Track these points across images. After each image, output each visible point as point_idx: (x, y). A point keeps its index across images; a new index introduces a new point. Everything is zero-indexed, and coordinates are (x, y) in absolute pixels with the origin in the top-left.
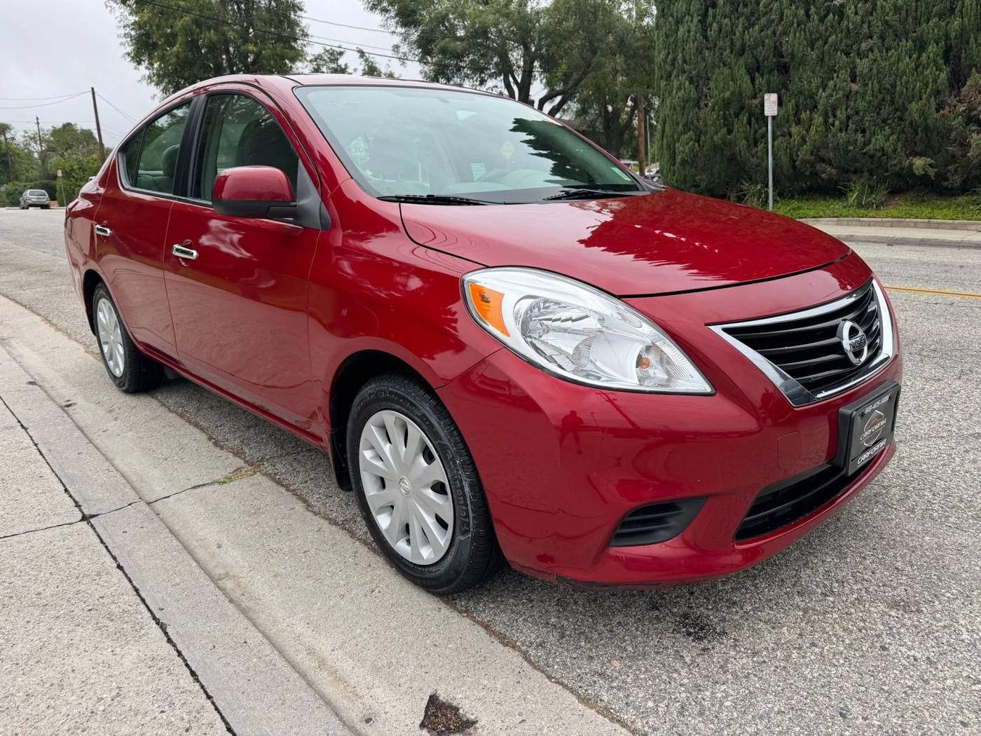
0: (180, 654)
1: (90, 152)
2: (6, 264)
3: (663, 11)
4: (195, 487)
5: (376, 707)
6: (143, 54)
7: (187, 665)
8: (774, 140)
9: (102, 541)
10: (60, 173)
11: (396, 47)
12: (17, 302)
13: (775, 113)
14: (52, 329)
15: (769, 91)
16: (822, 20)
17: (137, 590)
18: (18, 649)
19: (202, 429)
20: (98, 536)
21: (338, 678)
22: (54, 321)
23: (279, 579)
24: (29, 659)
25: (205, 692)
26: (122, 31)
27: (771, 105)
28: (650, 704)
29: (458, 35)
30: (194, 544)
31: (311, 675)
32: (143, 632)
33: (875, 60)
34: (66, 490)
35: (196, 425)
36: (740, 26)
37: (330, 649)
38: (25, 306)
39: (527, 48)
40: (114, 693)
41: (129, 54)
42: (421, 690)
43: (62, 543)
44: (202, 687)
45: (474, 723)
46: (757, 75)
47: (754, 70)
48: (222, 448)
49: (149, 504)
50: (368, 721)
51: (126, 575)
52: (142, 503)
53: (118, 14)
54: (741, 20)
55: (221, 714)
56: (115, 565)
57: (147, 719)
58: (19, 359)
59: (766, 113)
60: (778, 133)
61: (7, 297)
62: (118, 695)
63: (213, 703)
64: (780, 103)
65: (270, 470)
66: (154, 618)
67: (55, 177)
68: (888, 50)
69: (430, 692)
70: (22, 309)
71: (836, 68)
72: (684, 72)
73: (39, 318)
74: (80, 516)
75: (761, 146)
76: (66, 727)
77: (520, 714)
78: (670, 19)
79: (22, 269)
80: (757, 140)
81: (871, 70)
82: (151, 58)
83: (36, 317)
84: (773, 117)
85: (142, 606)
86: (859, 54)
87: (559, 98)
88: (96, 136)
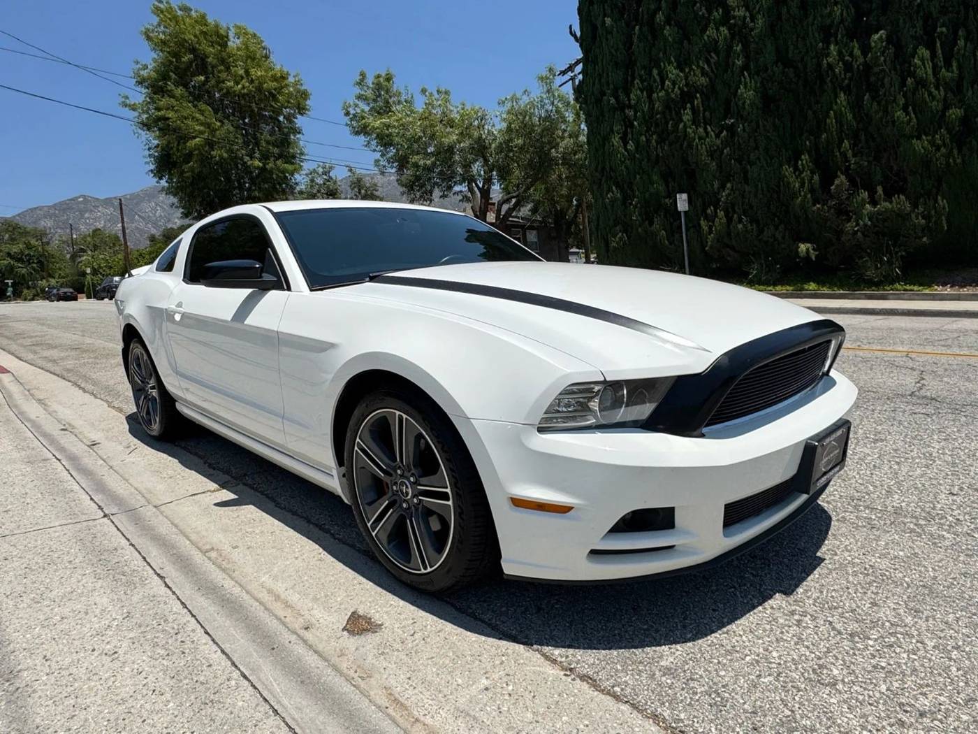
0: (174, 593)
1: (116, 253)
2: (41, 344)
3: (592, 131)
4: (192, 495)
5: (314, 620)
6: (164, 171)
7: (179, 599)
8: (687, 230)
9: (118, 529)
10: (88, 270)
11: (377, 161)
12: (51, 373)
13: (687, 209)
14: (81, 391)
15: (681, 192)
16: (718, 136)
17: (144, 558)
18: (54, 593)
19: (200, 457)
20: (116, 526)
21: (287, 605)
22: (82, 386)
23: (251, 549)
24: (62, 598)
25: (191, 613)
26: (147, 153)
27: (682, 202)
28: (504, 609)
29: (429, 151)
30: (188, 530)
31: (269, 605)
32: (147, 582)
33: (762, 166)
34: (92, 499)
35: (196, 454)
36: (654, 141)
37: (284, 589)
38: (58, 376)
39: (486, 161)
40: (125, 615)
41: (152, 171)
42: (346, 609)
43: (88, 532)
44: (189, 611)
45: (382, 625)
46: (670, 179)
47: (667, 177)
48: (214, 469)
49: (155, 507)
50: (306, 629)
51: (136, 549)
52: (151, 507)
53: (144, 139)
54: (654, 137)
55: (201, 625)
56: (128, 543)
57: (148, 629)
58: (54, 414)
59: (679, 209)
60: (691, 225)
61: (42, 369)
62: (128, 616)
63: (196, 619)
64: (690, 201)
65: (250, 482)
66: (156, 573)
67: (84, 274)
68: (772, 158)
69: (352, 610)
70: (56, 377)
71: (732, 173)
72: (611, 178)
73: (70, 384)
74: (102, 514)
75: (677, 236)
76: (90, 634)
77: (413, 619)
78: (599, 137)
79: (56, 347)
80: (674, 230)
81: (759, 175)
82: (170, 174)
83: (67, 382)
84: (685, 212)
85: (148, 567)
86: (749, 162)
87: (514, 201)
88: (122, 238)
